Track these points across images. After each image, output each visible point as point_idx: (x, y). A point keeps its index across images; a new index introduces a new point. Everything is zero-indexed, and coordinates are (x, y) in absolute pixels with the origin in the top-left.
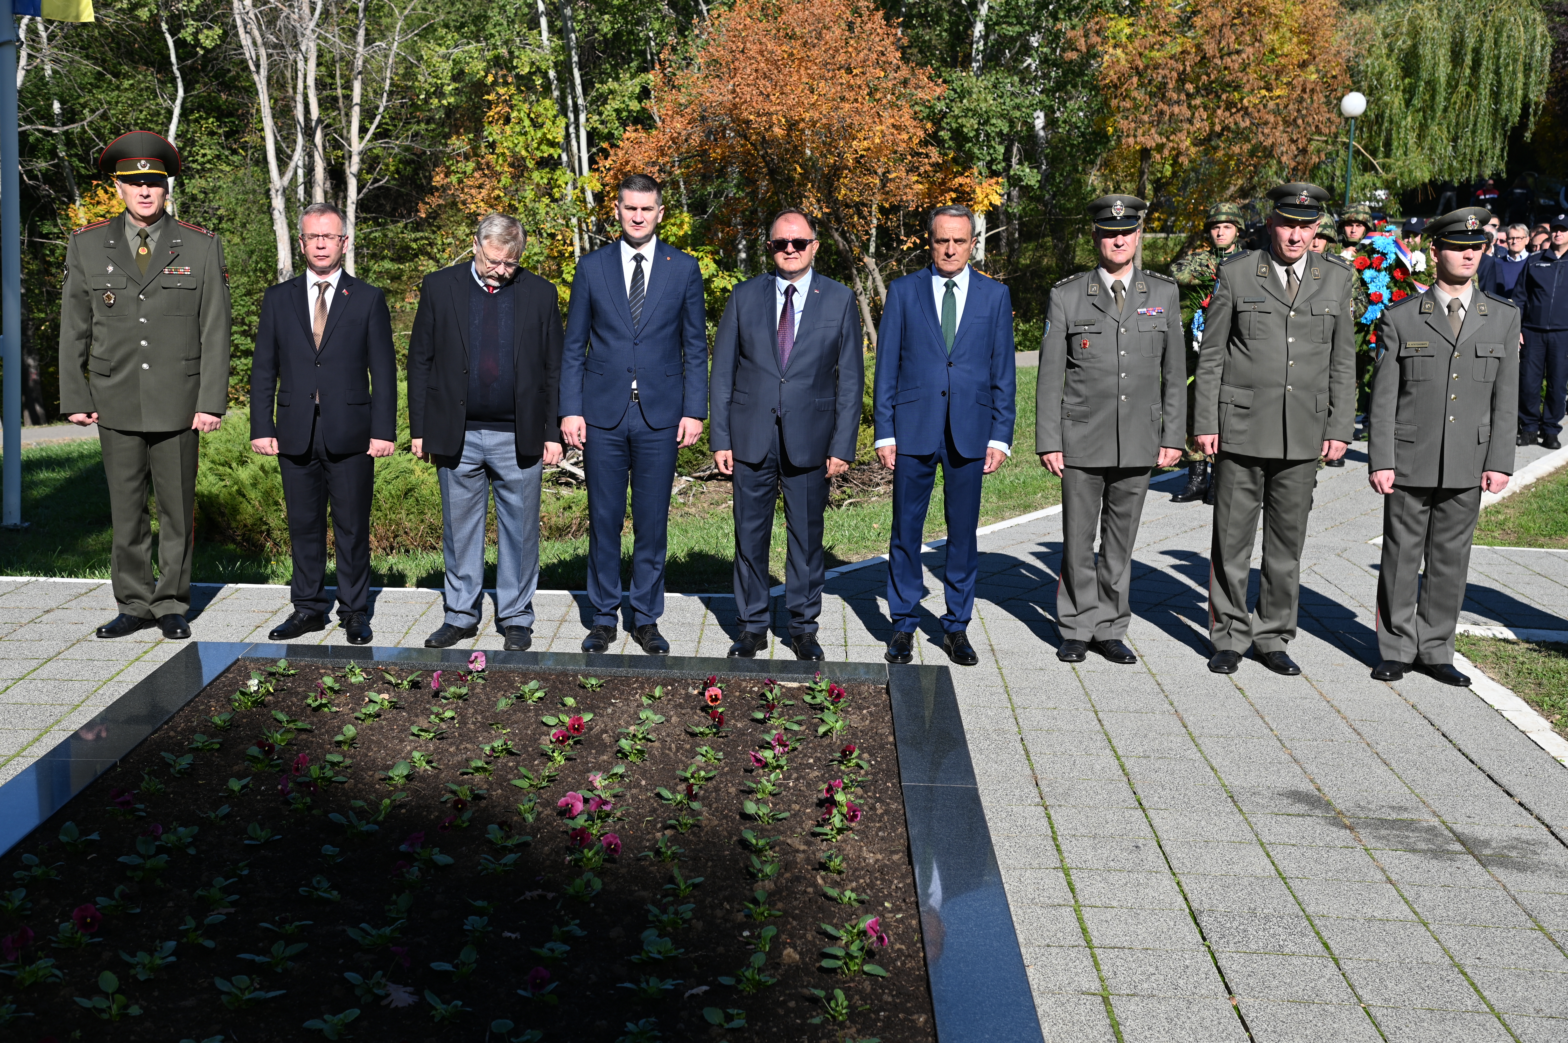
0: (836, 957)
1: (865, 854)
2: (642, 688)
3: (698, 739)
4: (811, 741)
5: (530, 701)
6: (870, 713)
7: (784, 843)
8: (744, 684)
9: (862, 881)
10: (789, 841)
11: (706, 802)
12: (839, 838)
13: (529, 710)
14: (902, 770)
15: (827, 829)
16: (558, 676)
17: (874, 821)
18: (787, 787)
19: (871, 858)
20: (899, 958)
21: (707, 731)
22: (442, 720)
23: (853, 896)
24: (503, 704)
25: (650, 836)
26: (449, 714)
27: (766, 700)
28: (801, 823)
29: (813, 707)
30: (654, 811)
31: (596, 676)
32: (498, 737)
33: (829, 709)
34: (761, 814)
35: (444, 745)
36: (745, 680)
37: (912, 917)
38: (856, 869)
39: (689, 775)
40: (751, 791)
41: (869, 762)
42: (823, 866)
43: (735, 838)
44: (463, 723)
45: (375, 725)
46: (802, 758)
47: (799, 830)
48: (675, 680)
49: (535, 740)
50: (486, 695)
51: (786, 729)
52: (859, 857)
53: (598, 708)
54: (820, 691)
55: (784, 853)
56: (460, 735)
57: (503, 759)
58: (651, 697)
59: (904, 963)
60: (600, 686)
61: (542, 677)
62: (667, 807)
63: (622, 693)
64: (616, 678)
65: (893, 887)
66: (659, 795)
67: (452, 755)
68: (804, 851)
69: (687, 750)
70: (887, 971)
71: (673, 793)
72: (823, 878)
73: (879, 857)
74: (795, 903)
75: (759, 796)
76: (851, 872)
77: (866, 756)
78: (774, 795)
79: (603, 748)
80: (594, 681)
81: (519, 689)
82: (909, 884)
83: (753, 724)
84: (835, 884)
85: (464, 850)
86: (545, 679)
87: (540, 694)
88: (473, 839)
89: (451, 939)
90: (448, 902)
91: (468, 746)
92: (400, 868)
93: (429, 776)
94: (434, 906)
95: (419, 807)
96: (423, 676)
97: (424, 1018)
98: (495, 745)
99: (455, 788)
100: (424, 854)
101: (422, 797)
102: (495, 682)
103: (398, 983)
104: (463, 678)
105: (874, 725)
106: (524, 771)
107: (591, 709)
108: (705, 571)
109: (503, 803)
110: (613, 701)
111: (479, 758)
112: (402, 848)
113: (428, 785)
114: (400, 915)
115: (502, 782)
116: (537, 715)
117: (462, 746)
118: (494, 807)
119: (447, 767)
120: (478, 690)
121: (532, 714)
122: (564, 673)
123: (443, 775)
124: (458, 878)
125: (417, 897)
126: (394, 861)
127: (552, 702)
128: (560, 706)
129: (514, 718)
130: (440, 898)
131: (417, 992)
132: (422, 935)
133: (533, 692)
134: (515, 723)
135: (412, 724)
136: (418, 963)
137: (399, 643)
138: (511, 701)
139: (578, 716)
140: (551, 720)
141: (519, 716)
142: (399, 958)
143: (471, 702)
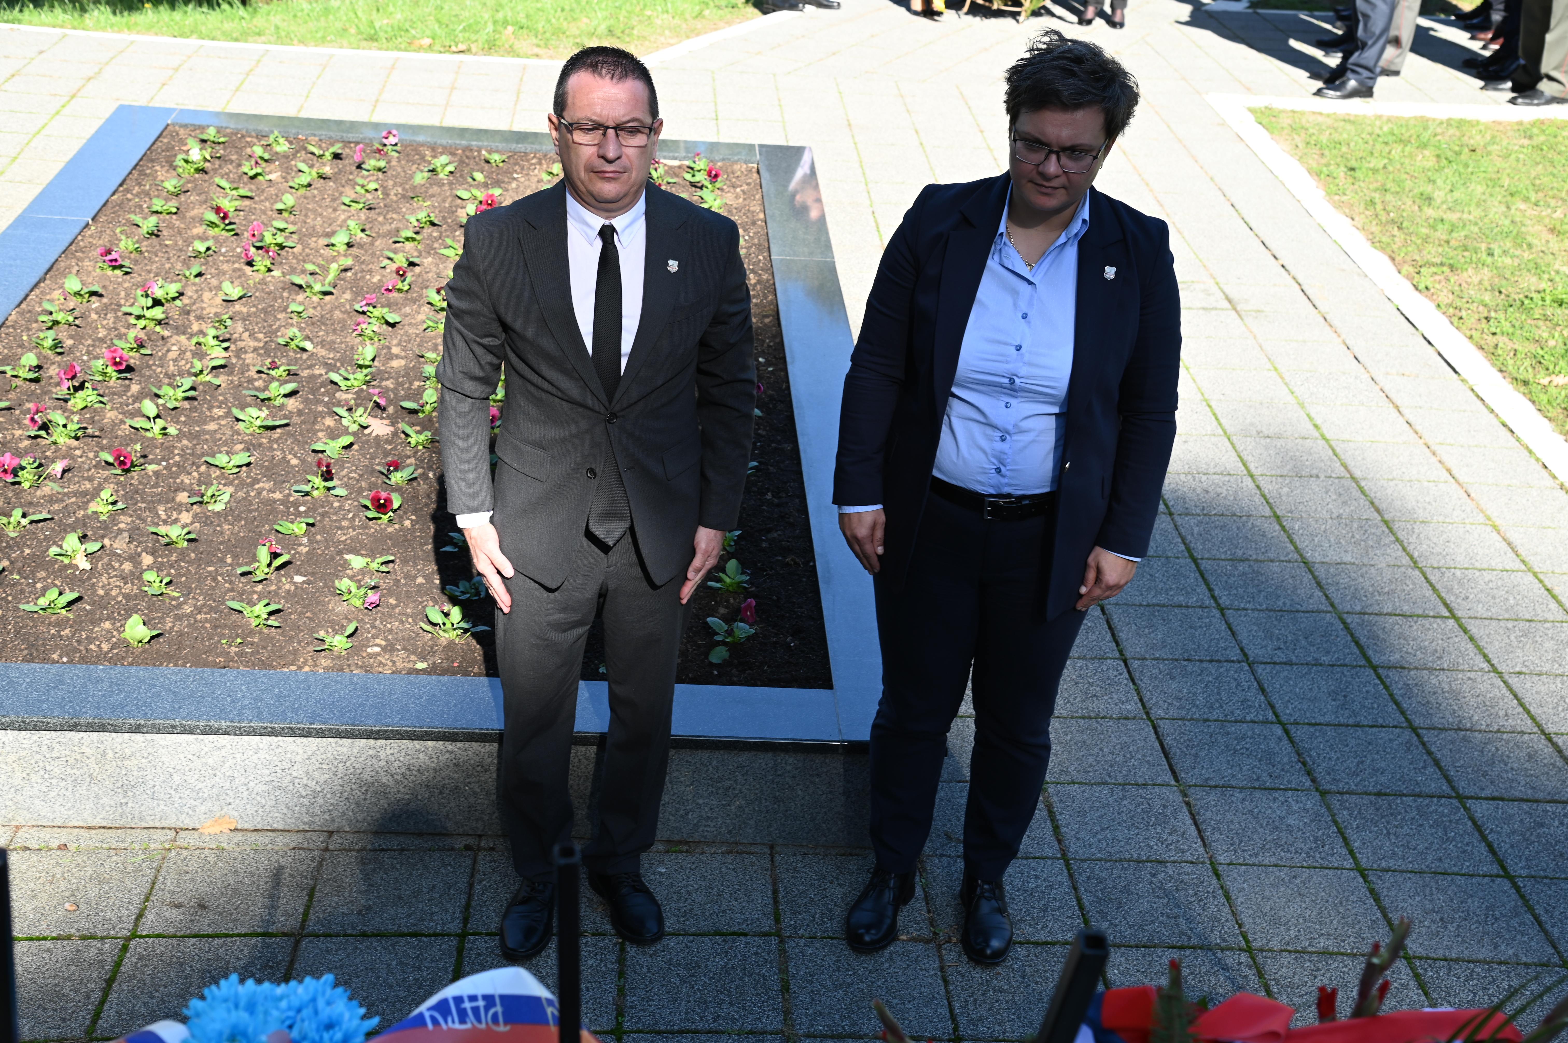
2: (540, 164)
5: (441, 176)
6: (744, 190)
13: (443, 184)
14: (772, 244)
16: (464, 151)
20: (771, 400)
22: (367, 191)
24: (420, 178)
26: (372, 186)
29: (693, 185)
31: (497, 151)
32: (420, 208)
33: (707, 186)
35: (372, 214)
37: (780, 370)
44: (386, 194)
45: (309, 194)
49: (452, 211)
50: (402, 168)
53: (504, 182)
54: (700, 170)
56: (385, 206)
57: (428, 230)
58: (550, 173)
59: (775, 405)
60: (504, 161)
61: (449, 151)
63: (522, 169)
64: (515, 153)
65: (766, 344)
67: (381, 224)
70: (762, 411)
80: (496, 157)
81: (430, 163)
82: (778, 342)
85: (408, 310)
86: (453, 154)
87: (451, 168)
88: (414, 301)
89: (411, 384)
90: (403, 354)
91: (394, 216)
92: (358, 324)
93: (365, 244)
94: (391, 357)
95: (363, 271)
96: (343, 148)
97: (401, 444)
98: (419, 217)
99: (391, 255)
100: (377, 312)
101: (363, 263)
102: (408, 155)
103: (376, 417)
104: (379, 151)
105: (747, 202)
106: (449, 241)
107: (498, 183)
108: (580, 36)
109: (434, 269)
110: (515, 176)
111: (407, 228)
112: (357, 307)
113: (366, 251)
114: (367, 363)
115: (430, 250)
116: (451, 189)
117: (389, 216)
118: (427, 273)
119: (379, 235)
120: (394, 163)
121: (446, 188)
122: (469, 149)
123: (377, 243)
124: (406, 333)
125: (378, 349)
126: (351, 318)
127: (461, 176)
128: (470, 180)
129: (431, 191)
130: (395, 350)
131: (393, 424)
132: (387, 379)
133: (444, 166)
134: (433, 196)
135: (341, 193)
136: (390, 402)
137: (302, 107)
138: (426, 175)
139: (491, 192)
140: (464, 194)
141: (435, 189)
142: (375, 398)
143: (389, 174)
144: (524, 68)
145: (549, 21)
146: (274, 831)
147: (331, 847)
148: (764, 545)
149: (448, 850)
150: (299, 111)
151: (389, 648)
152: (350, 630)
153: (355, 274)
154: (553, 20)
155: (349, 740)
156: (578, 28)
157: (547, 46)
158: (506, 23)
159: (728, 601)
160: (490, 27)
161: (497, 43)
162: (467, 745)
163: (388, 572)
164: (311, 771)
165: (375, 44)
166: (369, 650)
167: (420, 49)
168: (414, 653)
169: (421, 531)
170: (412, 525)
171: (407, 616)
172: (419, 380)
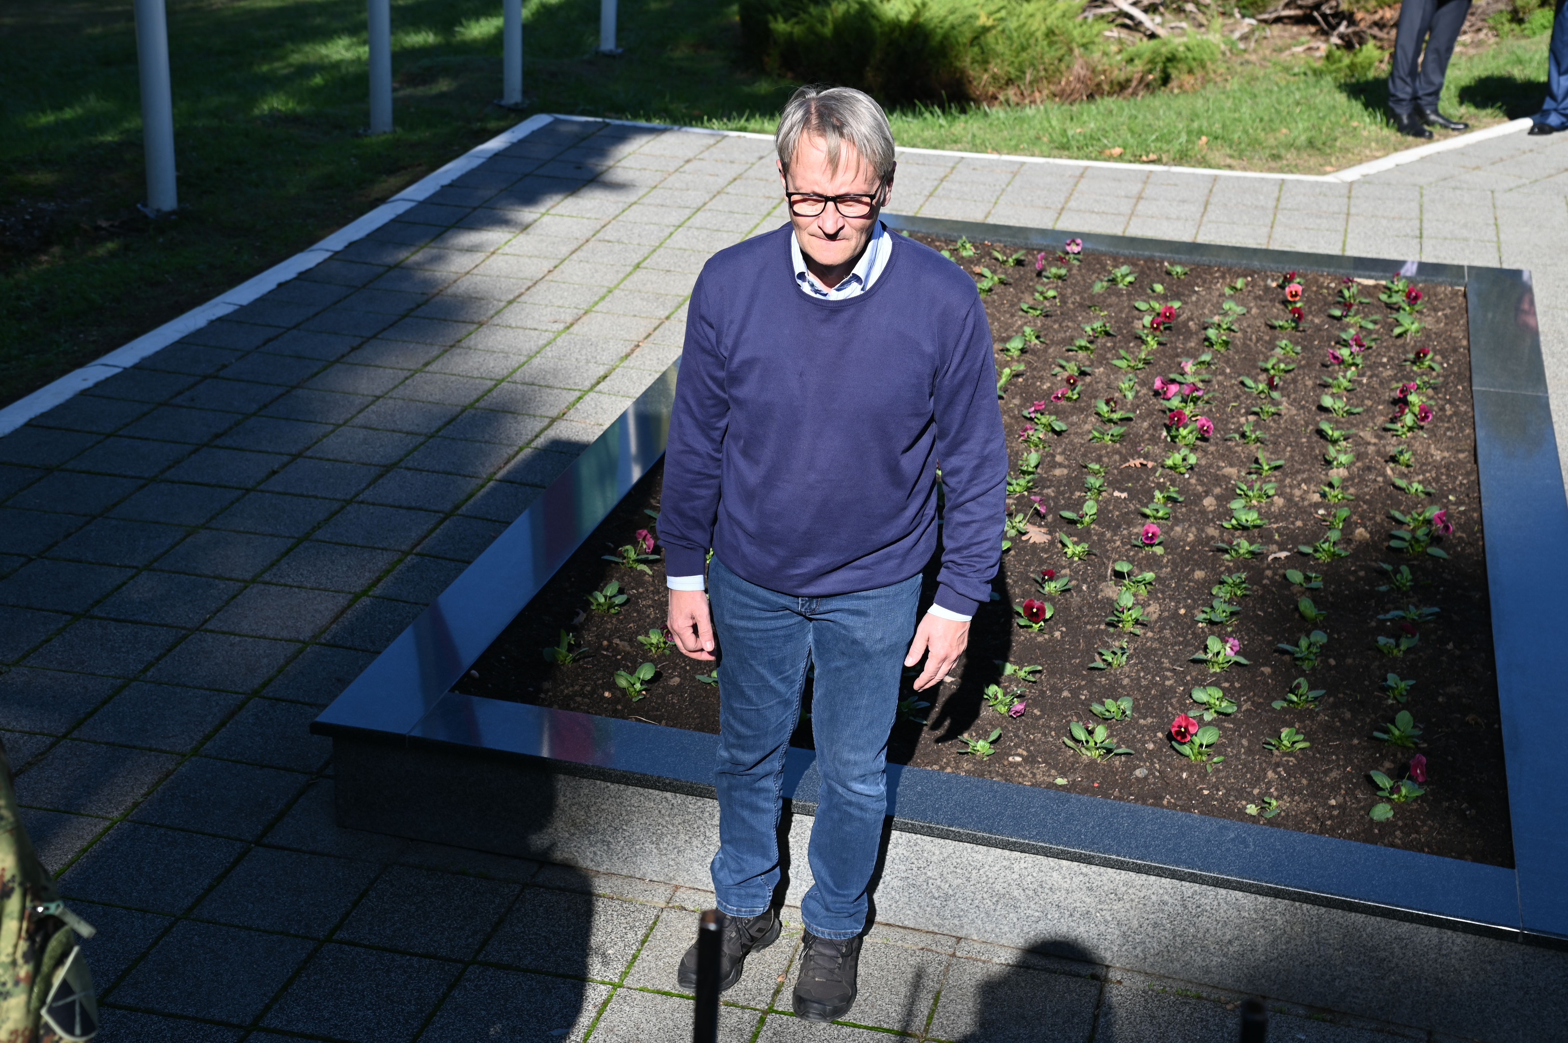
0: (1403, 539)
1: (1432, 449)
2: (1223, 277)
3: (1277, 332)
4: (1386, 340)
5: (1121, 286)
6: (1446, 316)
7: (1356, 435)
8: (1321, 279)
9: (1428, 475)
10: (1362, 434)
11: (1285, 392)
12: (1409, 434)
13: (1122, 295)
14: (1474, 375)
15: (1398, 426)
16: (1145, 262)
17: (1442, 421)
18: (1360, 383)
19: (1438, 455)
20: (1459, 544)
21: (1286, 325)
22: (1045, 298)
23: (1420, 488)
24: (1099, 287)
25: (1235, 420)
26: (1051, 293)
27: (1343, 296)
28: (1373, 418)
29: (1389, 306)
30: (1237, 397)
31: (1180, 263)
32: (1097, 318)
33: (1404, 310)
34: (1336, 407)
35: (1048, 321)
36: (1322, 276)
37: (1474, 510)
38: (1423, 464)
39: (1269, 366)
40: (1326, 386)
41: (1441, 364)
42: (1393, 459)
43: (1311, 427)
44: (1064, 302)
46: (1376, 357)
47: (1371, 424)
48: (1255, 272)
49: (1128, 322)
50: (1082, 276)
51: (1361, 327)
52: (1426, 453)
53: (1183, 295)
54: (1397, 292)
55: (1357, 444)
56: (1062, 313)
57: (1101, 340)
58: (1234, 288)
59: (1463, 549)
60: (1185, 274)
61: (1131, 261)
62: (1249, 395)
63: (1204, 282)
64: (1198, 266)
65: (1458, 482)
66: (1242, 383)
67: (1057, 332)
68: (1375, 444)
69: (1266, 342)
70: (1448, 554)
71: (1256, 381)
72: (1392, 469)
73: (1446, 454)
74: (1366, 490)
75: (1335, 390)
76: (1418, 466)
77: (1438, 358)
78: (1349, 391)
79: (1189, 334)
80: (1179, 269)
81: (1110, 272)
82: (1473, 482)
83: (1329, 320)
84: (1403, 476)
85: (1075, 419)
86: (1134, 264)
87: (1130, 279)
88: (1082, 410)
89: (1072, 493)
90: (1066, 463)
91: (1070, 324)
92: (1025, 430)
93: (1039, 350)
94: (1055, 465)
95: (1034, 377)
96: (1026, 255)
97: (1057, 553)
98: (1095, 326)
99: (1064, 363)
100: (1044, 420)
101: (1035, 369)
102: (1089, 264)
103: (1034, 524)
104: (1061, 259)
105: (1448, 328)
106: (1122, 352)
107: (1177, 296)
108: (1277, 146)
109: (1105, 380)
110: (1196, 289)
111: (1081, 337)
112: (1025, 413)
113: (1039, 358)
114: (1030, 469)
115: (1102, 360)
116: (1130, 300)
117: (1064, 324)
118: (1097, 383)
119: (1053, 342)
120: (1074, 271)
121: (1125, 298)
122: (1151, 259)
123: (1051, 350)
124: (1071, 442)
125: (1042, 456)
126: (1018, 423)
127: (1141, 287)
128: (1149, 291)
129: (1109, 301)
130: (1059, 458)
131: (1050, 533)
132: (1049, 487)
133: (1124, 276)
134: (1110, 306)
135: (1020, 300)
136: (1049, 510)
137: (989, 213)
138: (1105, 284)
139: (1169, 304)
140: (1143, 306)
141: (1114, 299)
142: (1036, 505)
143: (1069, 282)
144: (1215, 178)
145: (1246, 132)
146: (905, 928)
147: (958, 954)
148: (1440, 699)
149: (1074, 976)
150: (986, 217)
151: (1030, 760)
152: (994, 736)
153: (1026, 380)
154: (1251, 131)
155: (985, 848)
156: (1276, 139)
157: (1241, 158)
158: (1200, 133)
159: (1395, 755)
160: (1184, 138)
161: (1190, 153)
162: (1102, 869)
163: (1035, 682)
164: (945, 873)
165: (1066, 153)
166: (1011, 759)
167: (1110, 158)
168: (1055, 767)
169: (1071, 643)
170: (1062, 637)
171: (1051, 729)
172: (1081, 491)
